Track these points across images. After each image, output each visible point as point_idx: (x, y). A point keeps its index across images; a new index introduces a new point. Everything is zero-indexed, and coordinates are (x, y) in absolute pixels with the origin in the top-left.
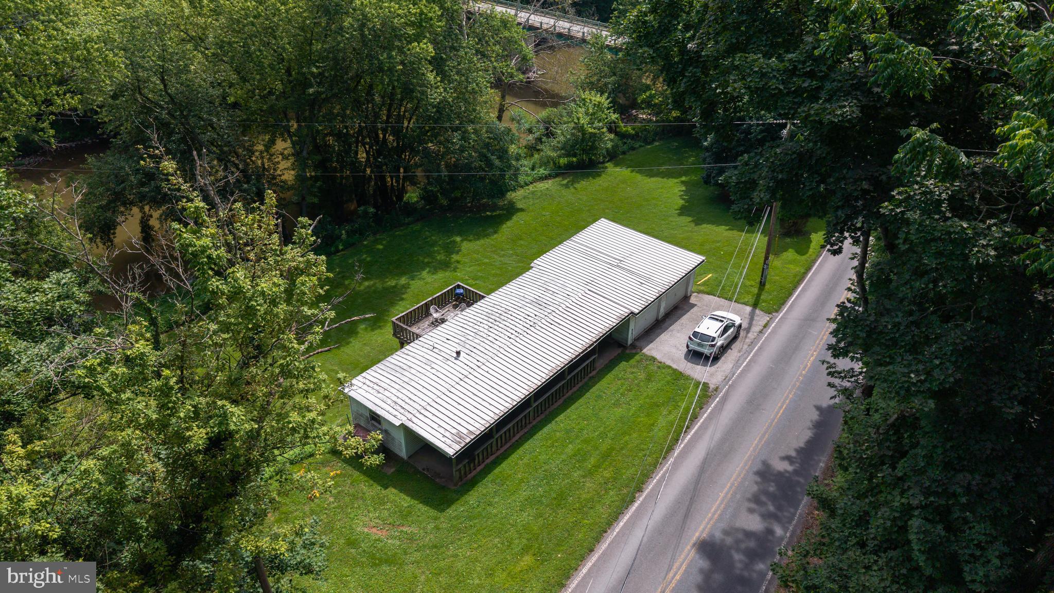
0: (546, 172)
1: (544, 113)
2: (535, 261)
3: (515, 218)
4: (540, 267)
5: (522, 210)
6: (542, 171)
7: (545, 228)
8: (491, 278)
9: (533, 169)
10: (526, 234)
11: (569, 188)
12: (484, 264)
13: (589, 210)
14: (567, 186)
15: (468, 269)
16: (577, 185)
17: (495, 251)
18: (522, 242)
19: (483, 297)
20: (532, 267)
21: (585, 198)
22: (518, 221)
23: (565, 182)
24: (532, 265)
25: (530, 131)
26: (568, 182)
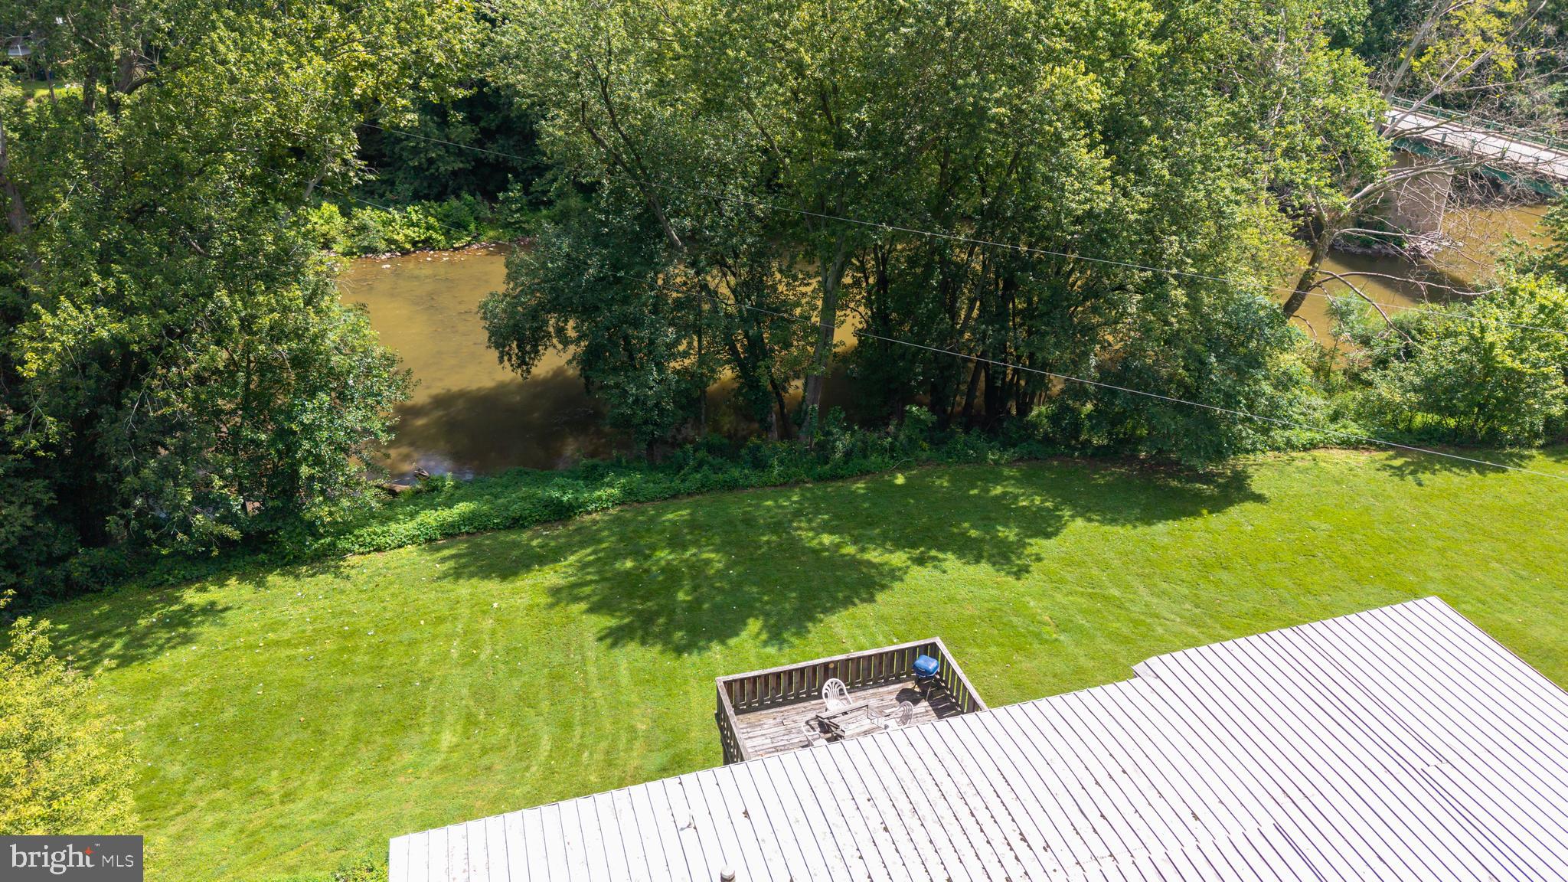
0: (1363, 434)
1: (1409, 311)
2: (1153, 661)
3: (1234, 512)
4: (1156, 684)
5: (1259, 498)
6: (1354, 430)
7: (1301, 559)
8: (1100, 640)
9: (1335, 417)
10: (1245, 559)
11: (1402, 477)
12: (1106, 598)
13: (1442, 551)
14: (1399, 472)
15: (1059, 597)
16: (1426, 477)
17: (1148, 576)
18: (1224, 575)
19: (974, 707)
20: (1136, 675)
21: (1444, 516)
22: (1239, 524)
23: (1398, 462)
24: (1139, 667)
25: (1366, 341)
26: (1407, 464)
